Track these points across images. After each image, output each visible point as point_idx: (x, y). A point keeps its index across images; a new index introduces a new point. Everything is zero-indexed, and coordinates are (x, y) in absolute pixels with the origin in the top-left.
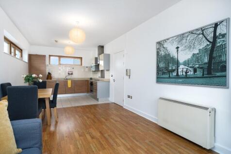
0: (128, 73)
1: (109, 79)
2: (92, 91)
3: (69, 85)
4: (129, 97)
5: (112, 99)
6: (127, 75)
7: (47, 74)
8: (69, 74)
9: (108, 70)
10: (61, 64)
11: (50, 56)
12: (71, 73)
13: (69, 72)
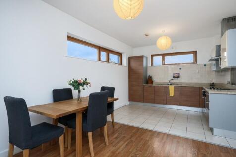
3: (171, 93)
8: (174, 77)
10: (164, 65)
11: (152, 56)
12: (177, 75)
13: (174, 74)
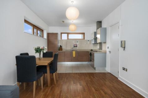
0: (123, 45)
1: (106, 51)
2: (91, 61)
4: (124, 69)
5: (108, 69)
6: (121, 46)
7: (59, 46)
8: (74, 46)
9: (105, 43)
10: (69, 39)
11: (61, 33)
12: (76, 45)
13: (74, 45)
